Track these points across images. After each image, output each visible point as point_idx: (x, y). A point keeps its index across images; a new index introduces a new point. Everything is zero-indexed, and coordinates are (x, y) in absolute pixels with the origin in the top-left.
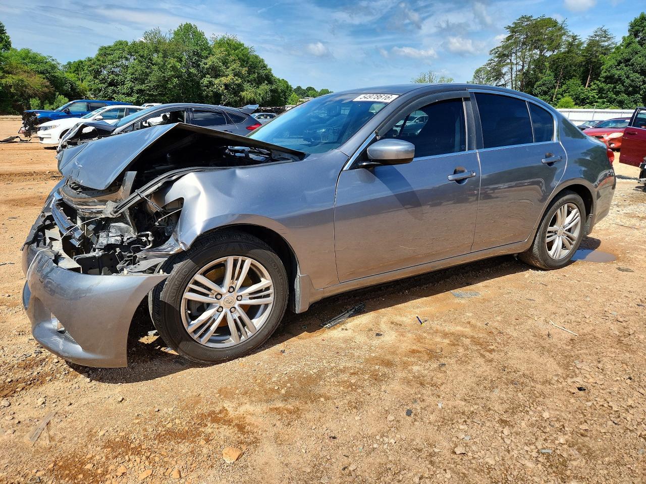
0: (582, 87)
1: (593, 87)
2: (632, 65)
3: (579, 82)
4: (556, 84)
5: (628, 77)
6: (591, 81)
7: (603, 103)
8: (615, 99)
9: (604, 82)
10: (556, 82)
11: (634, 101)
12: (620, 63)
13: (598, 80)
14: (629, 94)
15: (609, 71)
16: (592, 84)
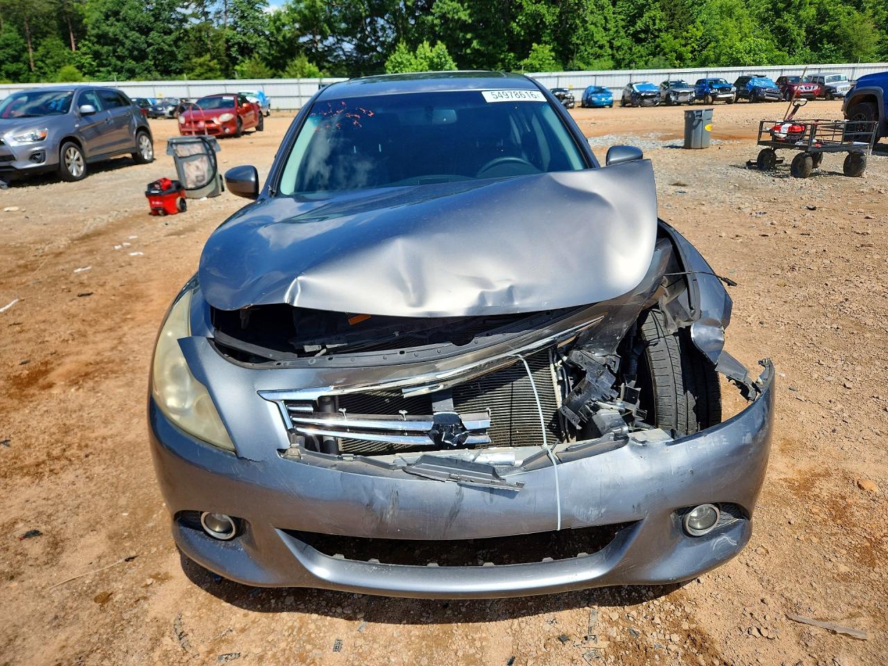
0: (67, 49)
1: (84, 49)
2: (124, 19)
3: (59, 42)
4: (26, 45)
5: (127, 37)
6: (77, 42)
7: (109, 73)
8: (122, 67)
9: (97, 42)
10: (27, 43)
11: (146, 70)
12: (107, 17)
13: (85, 40)
14: (137, 59)
15: (98, 27)
16: (79, 45)
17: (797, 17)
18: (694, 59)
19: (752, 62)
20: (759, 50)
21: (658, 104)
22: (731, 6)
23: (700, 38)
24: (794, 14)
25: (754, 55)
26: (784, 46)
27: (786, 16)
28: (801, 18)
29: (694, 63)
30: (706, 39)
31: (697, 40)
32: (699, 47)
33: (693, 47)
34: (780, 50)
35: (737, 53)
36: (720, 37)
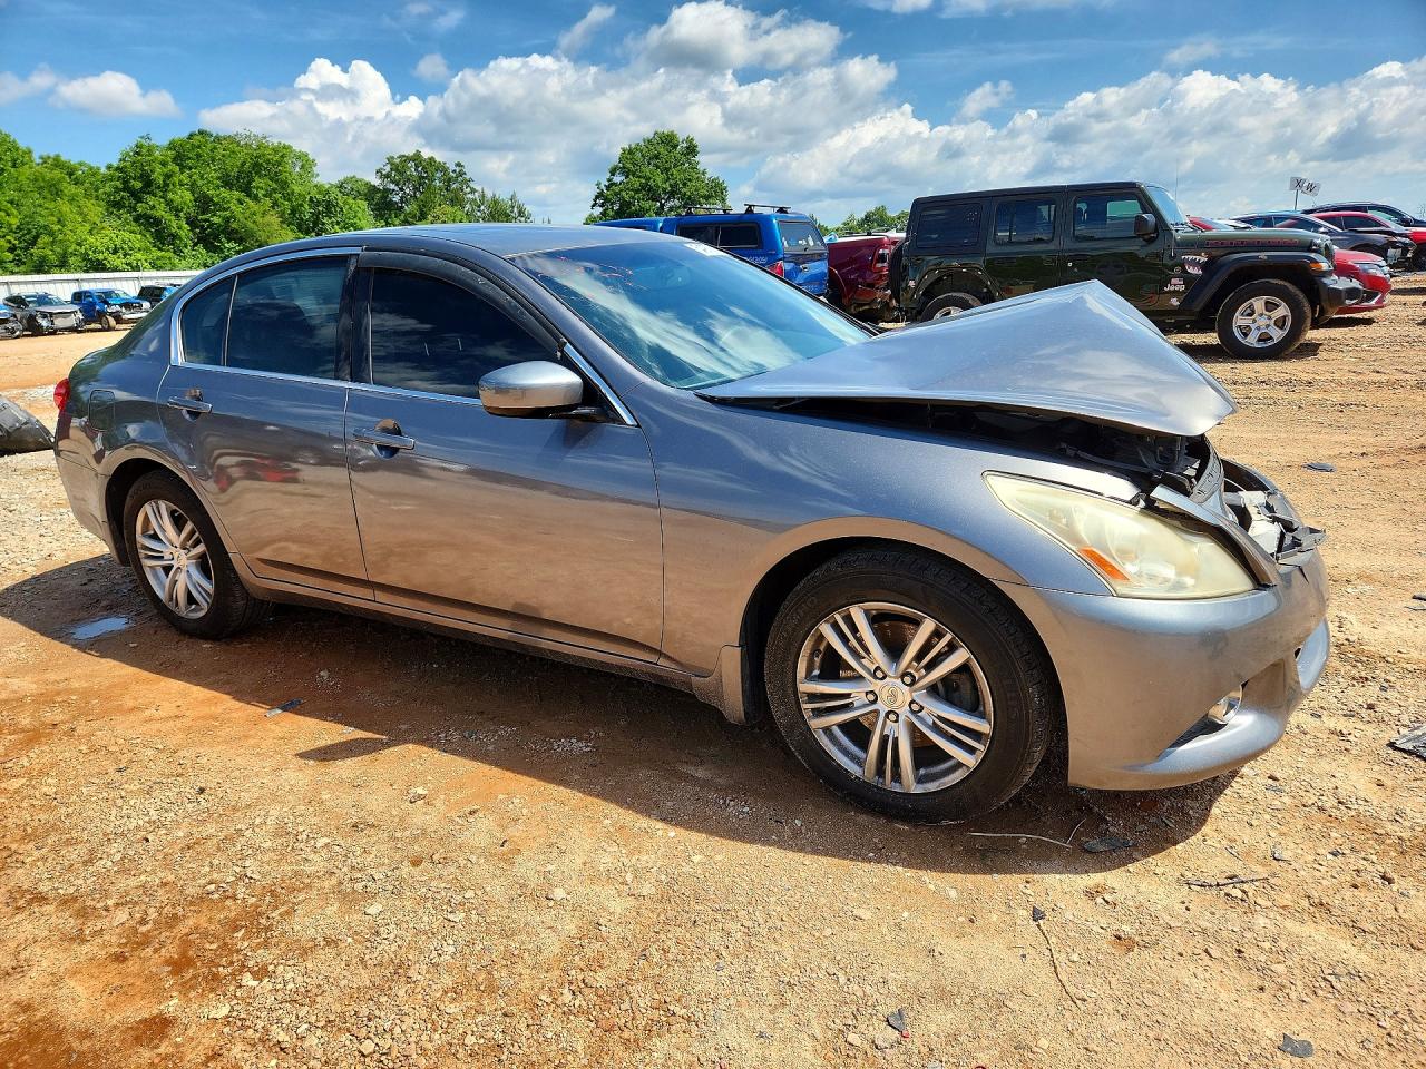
17: (169, 203)
18: (19, 263)
19: (124, 266)
20: (131, 249)
21: (18, 333)
22: (53, 179)
23: (18, 228)
24: (161, 197)
25: (125, 255)
26: (163, 244)
27: (151, 200)
28: (175, 204)
29: (22, 268)
30: (29, 232)
31: (11, 231)
32: (20, 242)
33: (10, 242)
34: (160, 249)
35: (94, 252)
36: (56, 228)
